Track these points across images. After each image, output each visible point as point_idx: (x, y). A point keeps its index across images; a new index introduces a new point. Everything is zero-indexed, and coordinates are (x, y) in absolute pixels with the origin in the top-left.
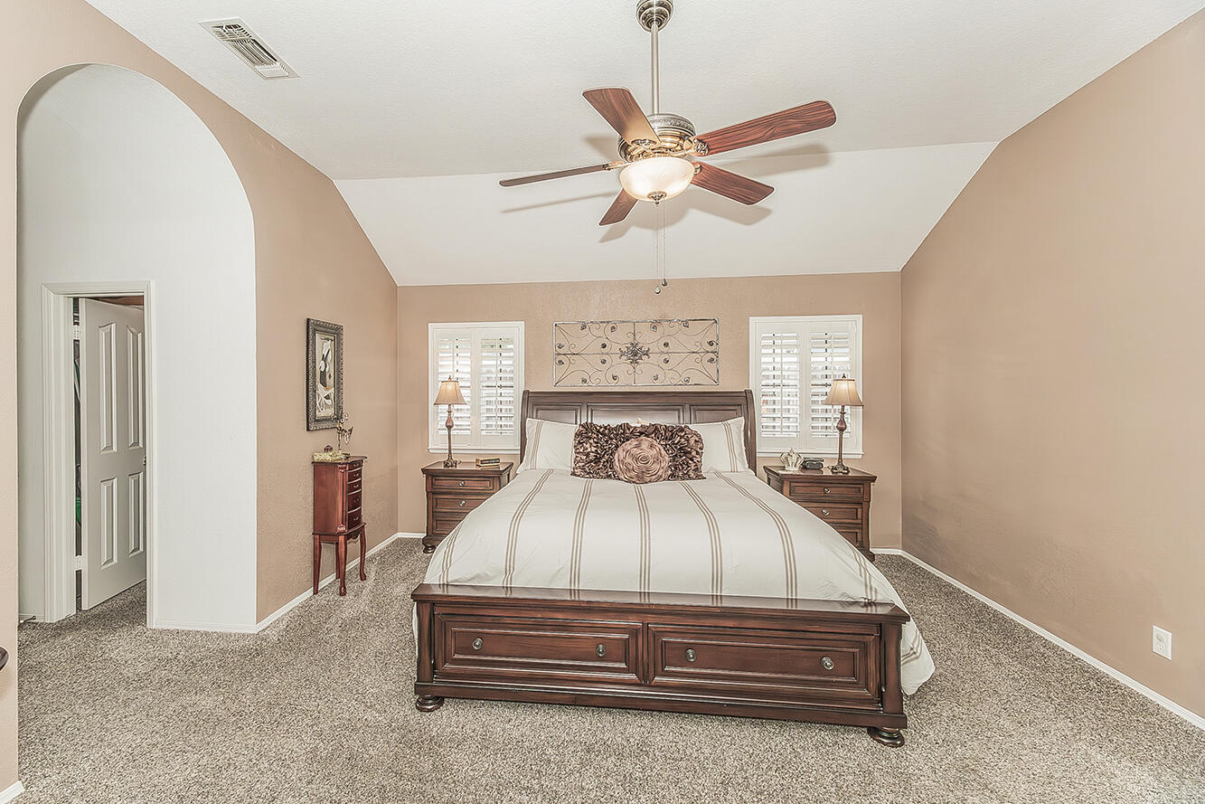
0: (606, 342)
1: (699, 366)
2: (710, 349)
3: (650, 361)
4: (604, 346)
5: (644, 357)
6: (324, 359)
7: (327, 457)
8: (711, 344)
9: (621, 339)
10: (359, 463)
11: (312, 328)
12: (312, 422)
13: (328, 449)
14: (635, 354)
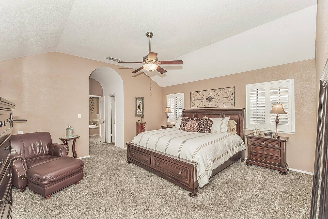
0: (203, 96)
1: (228, 101)
2: (232, 96)
3: (214, 100)
4: (202, 97)
5: (213, 100)
6: (139, 104)
7: (139, 122)
8: (232, 94)
9: (207, 95)
10: (145, 123)
11: (136, 99)
12: (136, 115)
13: (139, 120)
14: (210, 99)
